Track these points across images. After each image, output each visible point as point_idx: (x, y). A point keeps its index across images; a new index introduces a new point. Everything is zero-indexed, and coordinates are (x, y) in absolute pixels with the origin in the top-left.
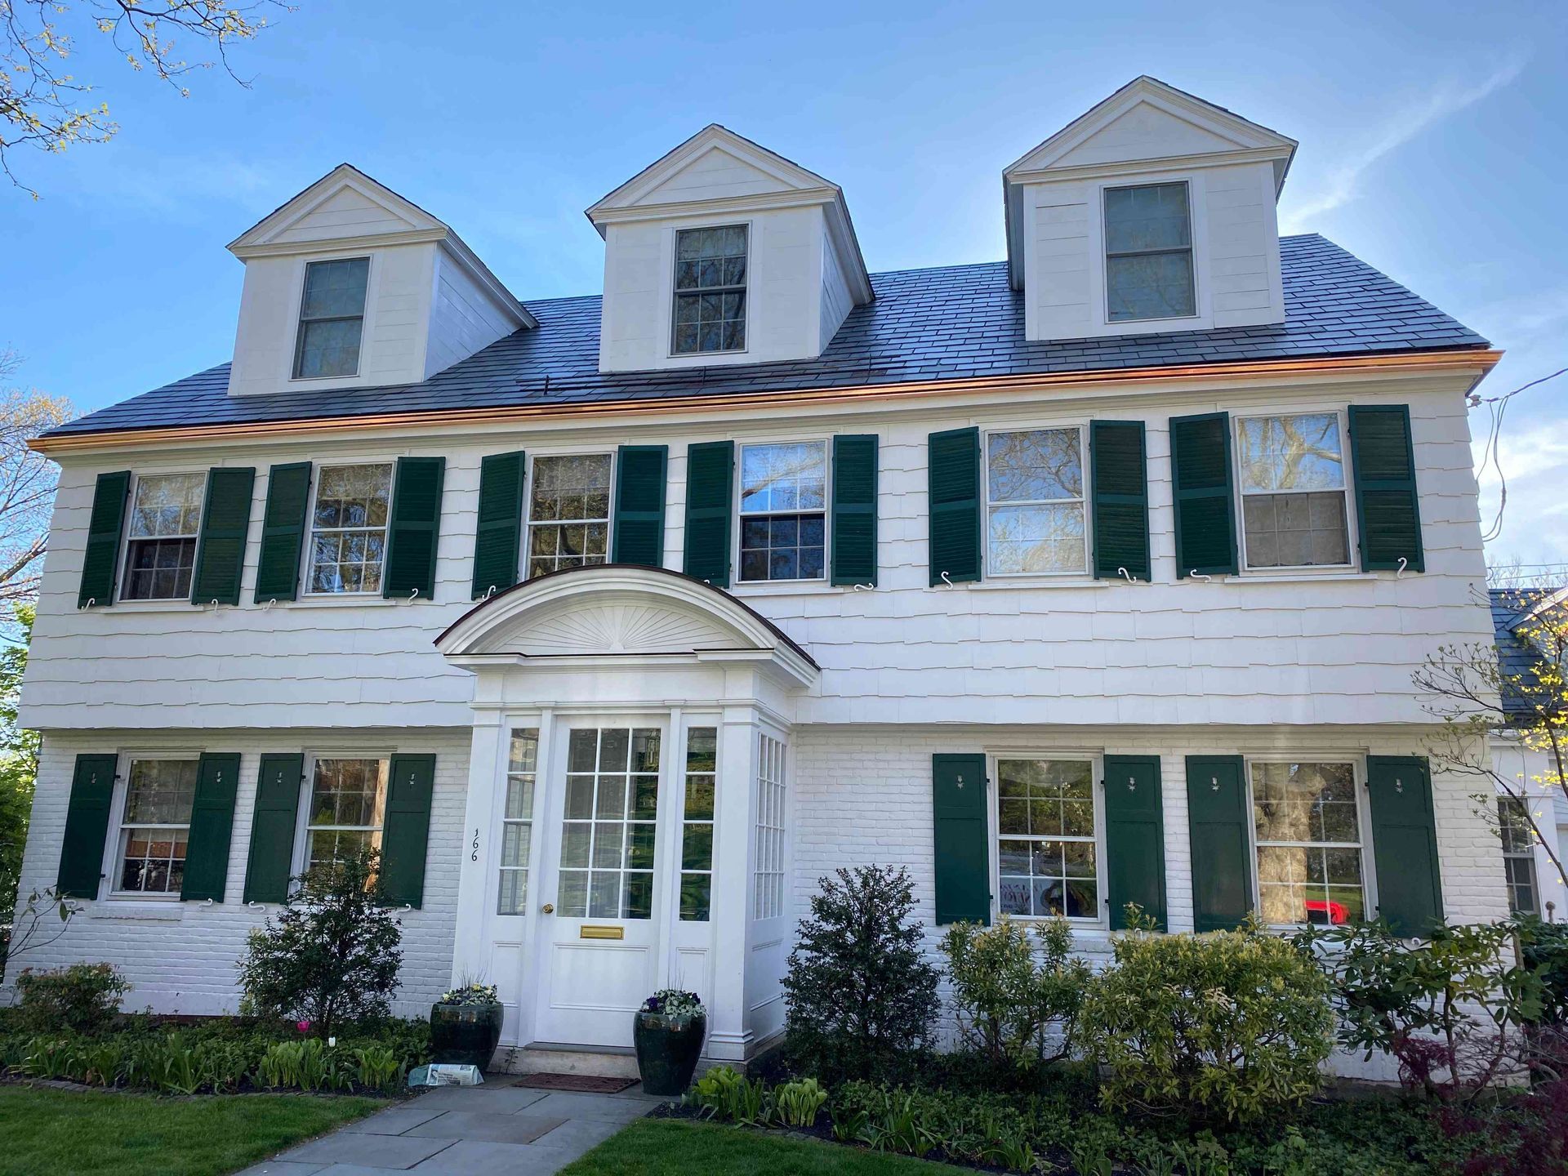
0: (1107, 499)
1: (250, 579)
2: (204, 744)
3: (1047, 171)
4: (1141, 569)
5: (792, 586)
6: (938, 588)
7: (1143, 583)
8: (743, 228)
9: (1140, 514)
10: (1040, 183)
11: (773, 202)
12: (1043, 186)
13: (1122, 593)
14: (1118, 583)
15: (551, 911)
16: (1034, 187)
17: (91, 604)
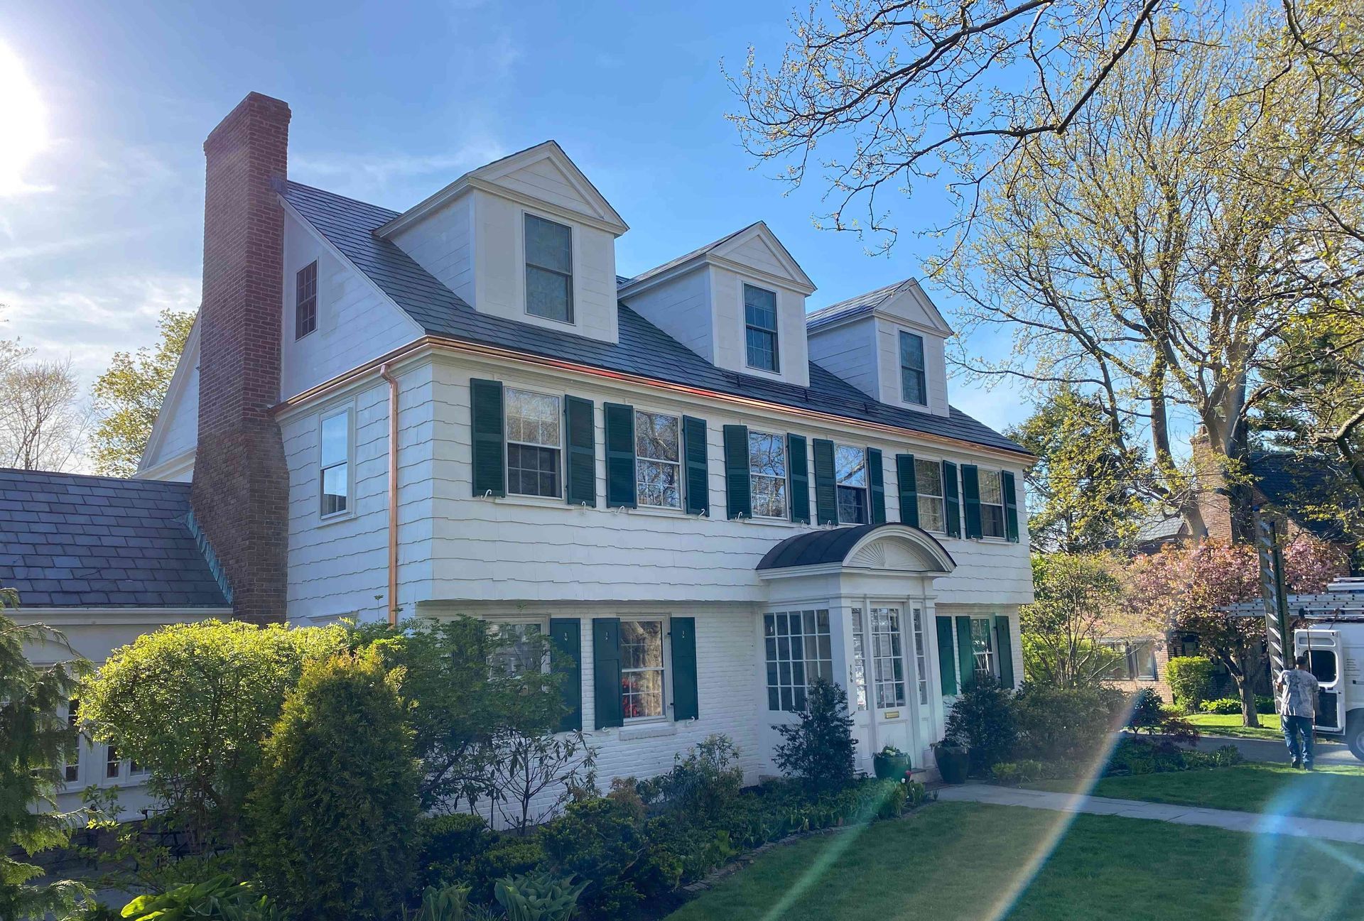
1: (601, 489)
2: (550, 611)
4: (959, 533)
14: (953, 538)
17: (488, 495)
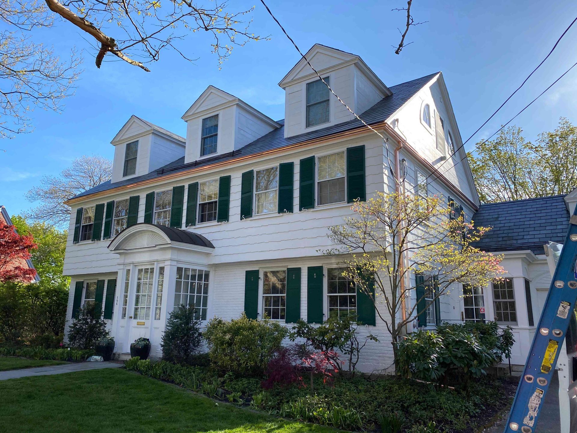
0: (282, 188)
1: (102, 234)
2: (98, 278)
3: (293, 80)
4: (290, 209)
5: (210, 223)
6: (242, 220)
7: (291, 213)
8: (217, 115)
9: (291, 192)
10: (290, 86)
11: (225, 106)
12: (291, 86)
13: (287, 217)
14: (284, 214)
15: (132, 318)
16: (289, 87)
